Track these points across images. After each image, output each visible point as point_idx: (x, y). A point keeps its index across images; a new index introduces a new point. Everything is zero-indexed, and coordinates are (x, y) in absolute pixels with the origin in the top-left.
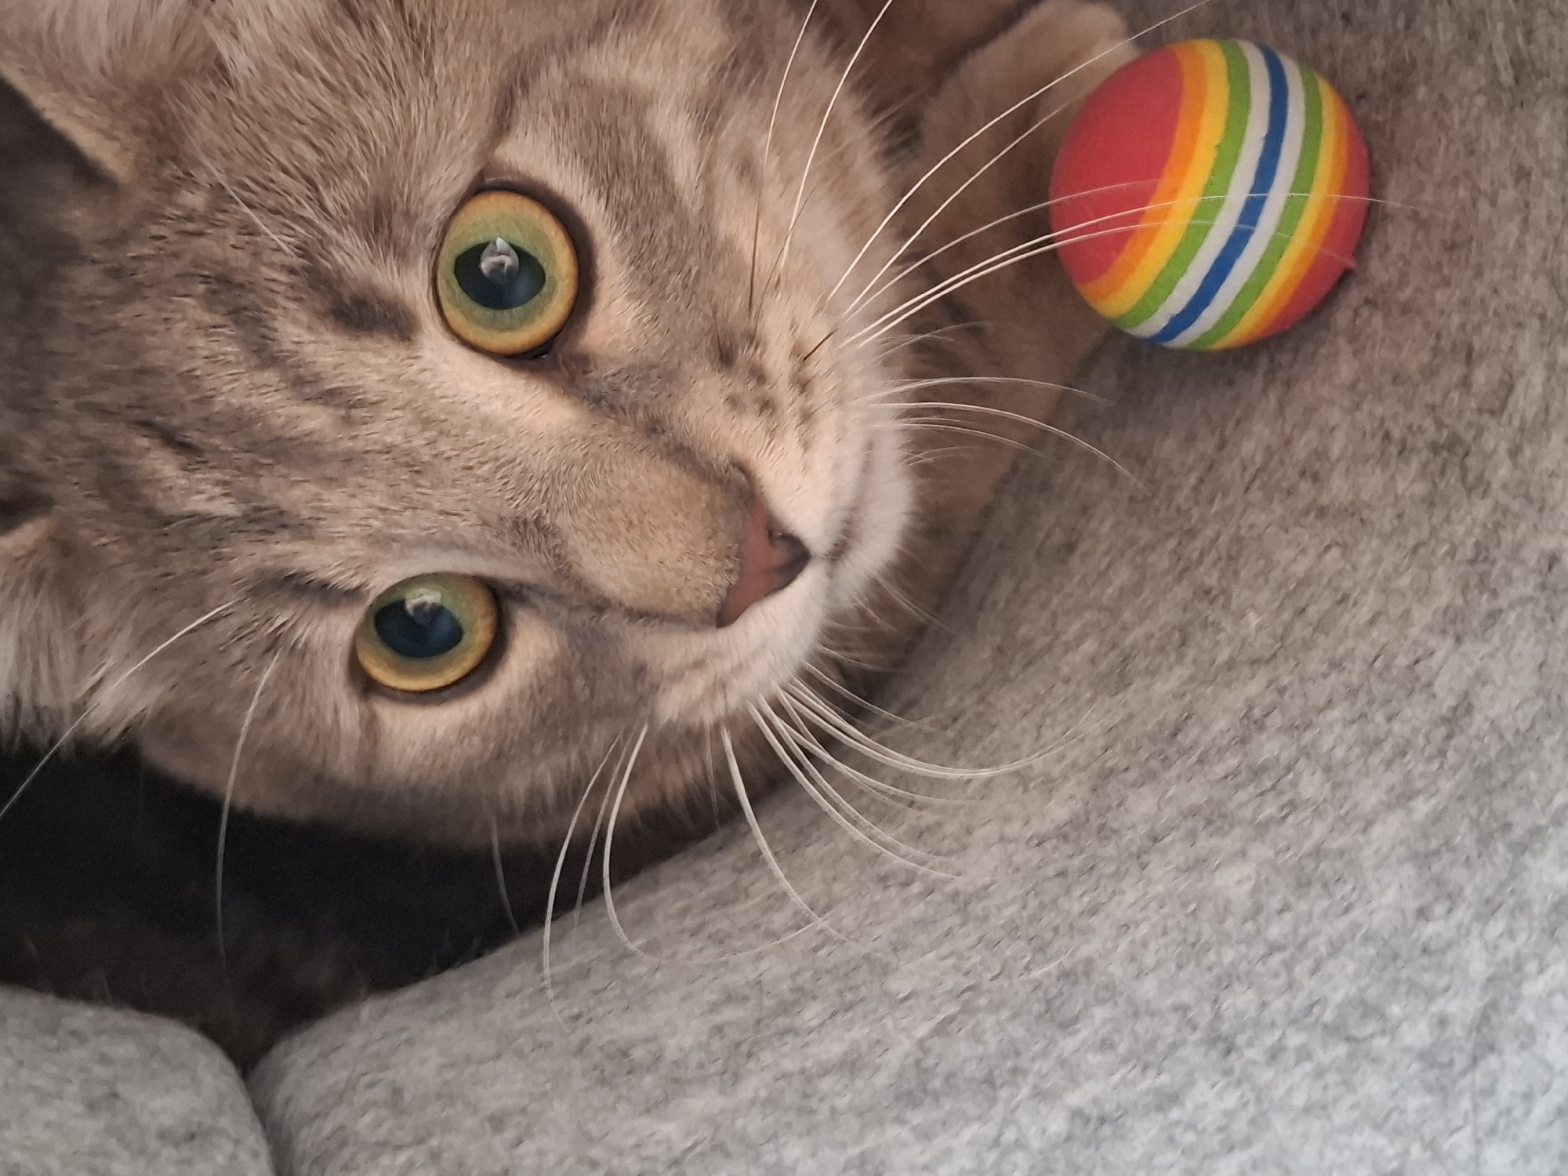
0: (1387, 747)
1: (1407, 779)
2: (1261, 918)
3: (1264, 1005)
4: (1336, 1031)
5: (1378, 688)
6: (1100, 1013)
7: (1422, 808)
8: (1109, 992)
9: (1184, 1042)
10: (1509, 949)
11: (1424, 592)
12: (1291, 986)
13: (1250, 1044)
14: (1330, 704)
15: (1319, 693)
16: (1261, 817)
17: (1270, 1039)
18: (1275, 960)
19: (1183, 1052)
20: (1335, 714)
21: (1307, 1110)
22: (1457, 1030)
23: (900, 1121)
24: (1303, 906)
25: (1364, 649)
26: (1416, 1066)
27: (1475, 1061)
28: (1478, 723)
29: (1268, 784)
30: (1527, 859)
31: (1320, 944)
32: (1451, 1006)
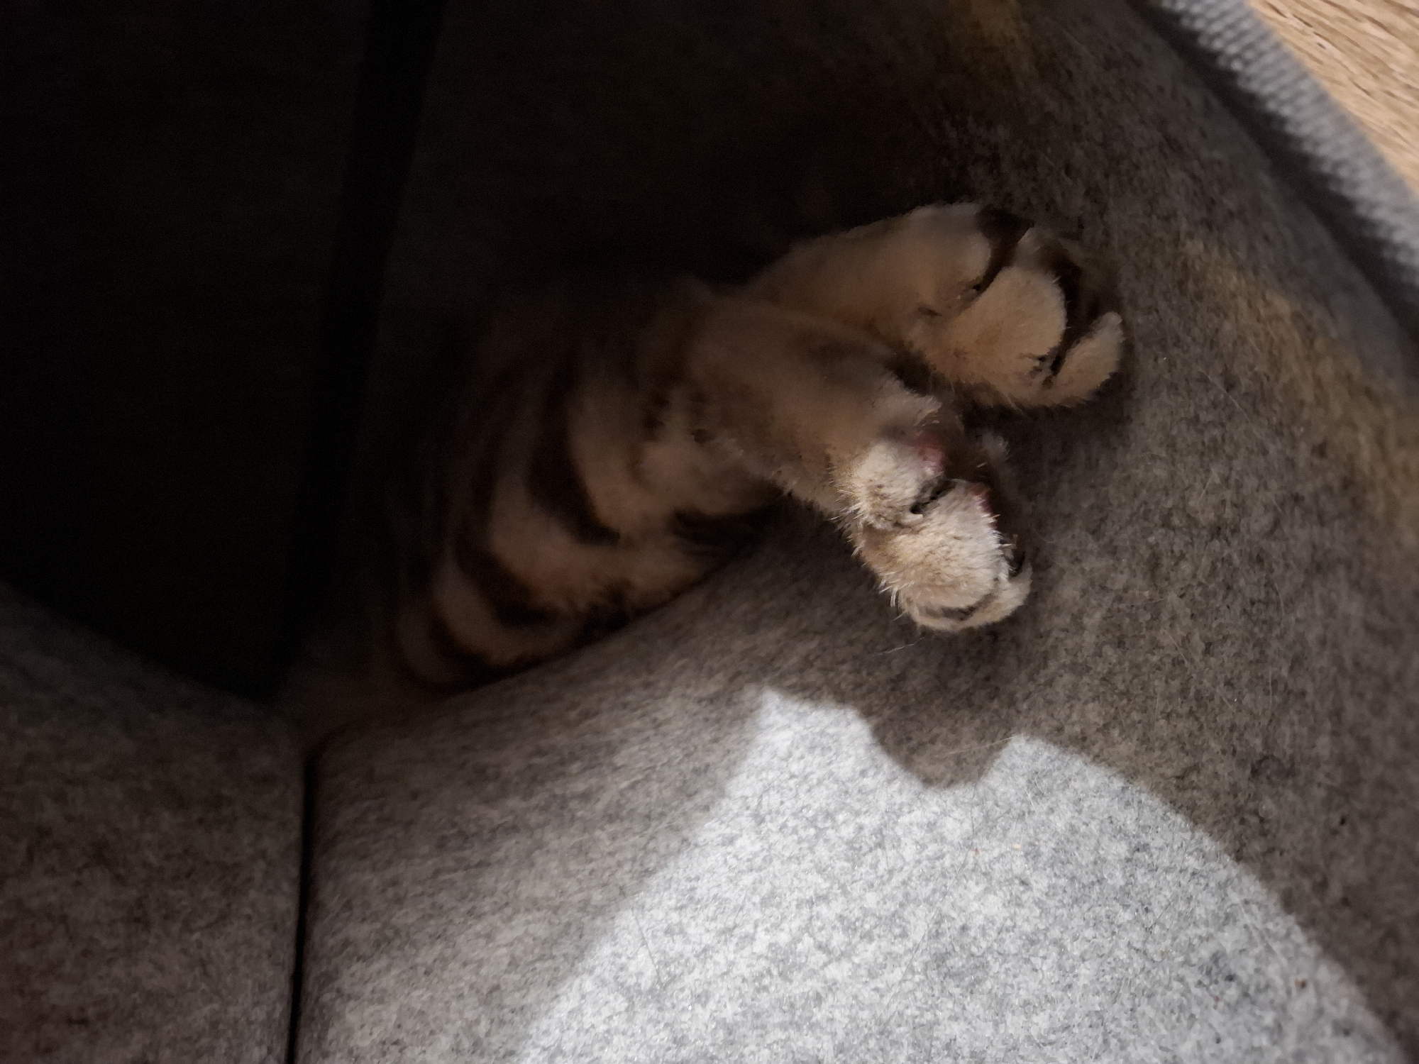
3: (782, 803)
12: (796, 796)
14: (844, 661)
15: (840, 655)
17: (781, 820)
18: (792, 783)
19: (738, 819)
21: (790, 858)
22: (866, 833)
26: (844, 847)
27: (871, 850)
31: (814, 779)
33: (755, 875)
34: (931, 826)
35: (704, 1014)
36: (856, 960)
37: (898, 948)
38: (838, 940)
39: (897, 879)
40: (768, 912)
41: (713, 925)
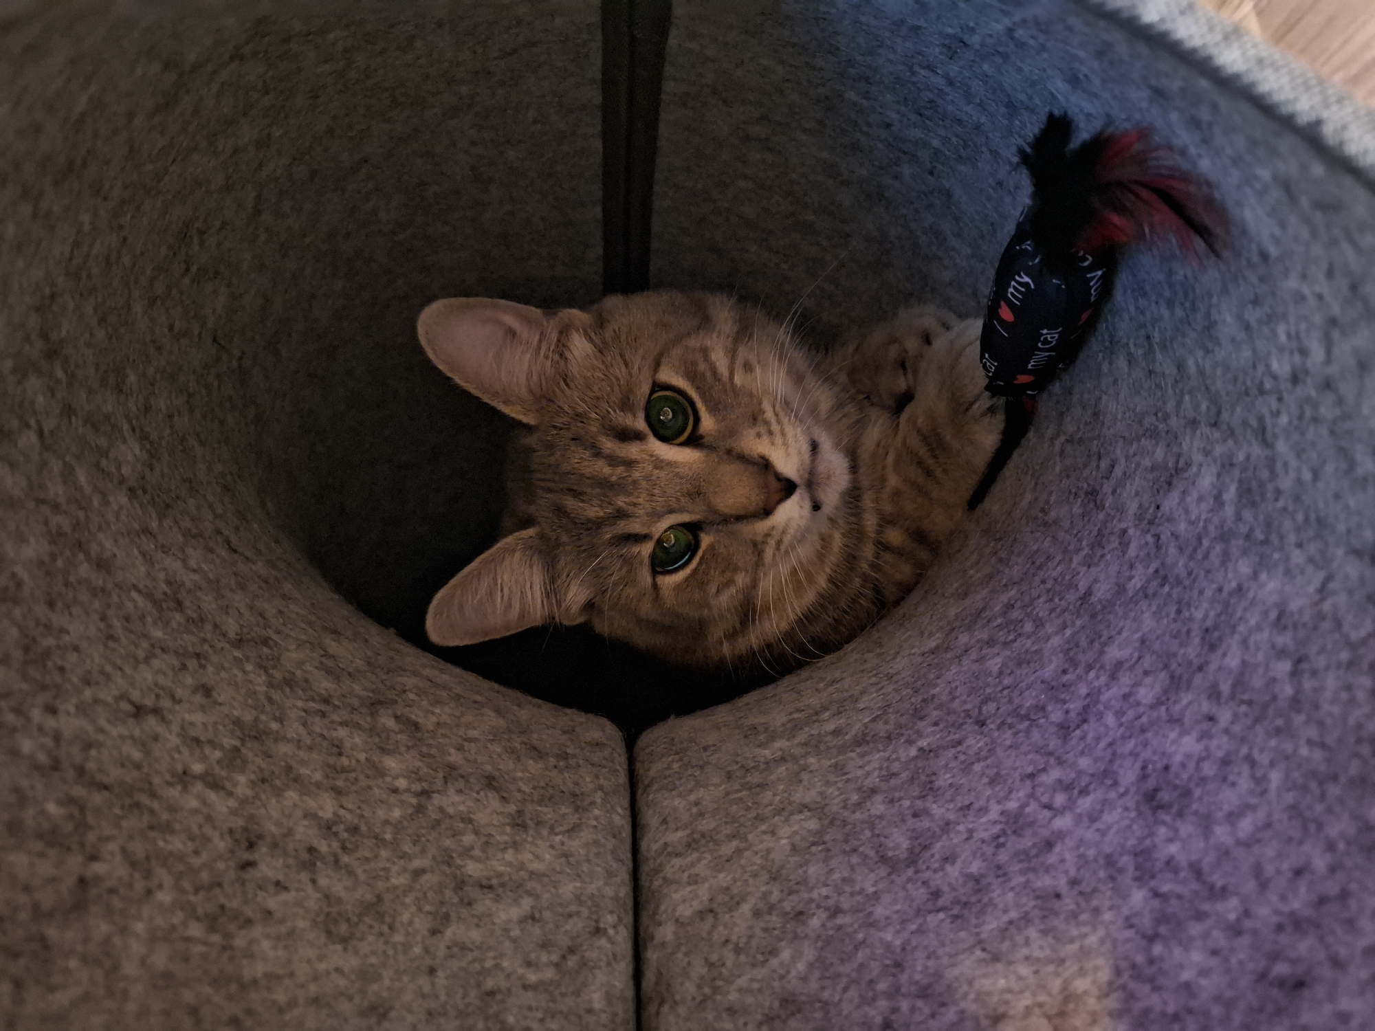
0: (1058, 610)
1: (1065, 622)
2: (1002, 677)
3: (998, 709)
4: (1026, 717)
5: (1058, 589)
6: (935, 713)
7: (1068, 632)
8: (940, 706)
9: (965, 723)
10: (1096, 684)
11: (1078, 550)
12: (1011, 701)
13: (992, 723)
14: (1039, 597)
15: (1035, 593)
16: (1008, 640)
17: (999, 721)
18: (1006, 692)
19: (964, 727)
20: (1041, 600)
21: (1011, 747)
22: (1072, 715)
23: (853, 751)
24: (1019, 672)
25: (1055, 574)
26: (1055, 729)
27: (1078, 727)
28: (1094, 599)
29: (1012, 628)
30: (1106, 649)
31: (1023, 685)
32: (1071, 706)
33: (982, 764)
34: (1126, 697)
35: (953, 871)
36: (1078, 811)
37: (1112, 795)
38: (1060, 799)
39: (1102, 744)
40: (997, 788)
41: (951, 806)
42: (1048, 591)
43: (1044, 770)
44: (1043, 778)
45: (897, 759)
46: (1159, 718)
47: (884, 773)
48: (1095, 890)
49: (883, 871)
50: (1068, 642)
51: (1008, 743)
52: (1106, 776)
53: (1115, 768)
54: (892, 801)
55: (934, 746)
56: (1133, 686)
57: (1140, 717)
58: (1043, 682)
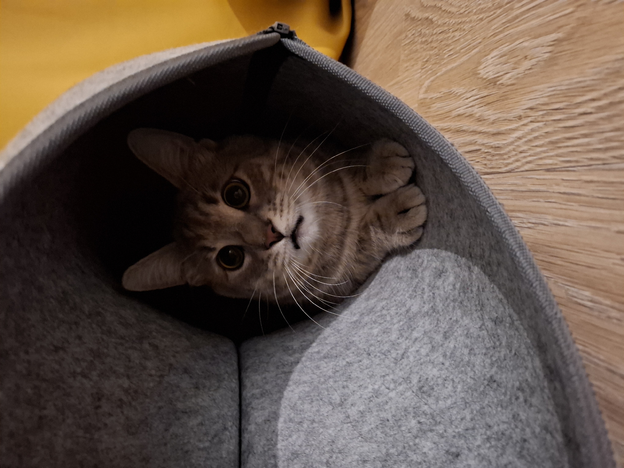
0: (399, 314)
1: (400, 319)
3: (375, 349)
5: (400, 305)
6: (353, 348)
7: (401, 323)
8: (355, 346)
9: (363, 353)
10: (408, 344)
11: (408, 291)
14: (393, 307)
15: (392, 305)
16: (381, 322)
20: (394, 308)
21: (378, 365)
22: (399, 355)
23: (323, 361)
24: (383, 335)
26: (393, 360)
28: (411, 312)
29: (383, 317)
30: (413, 332)
31: (384, 341)
32: (399, 352)
35: (354, 409)
37: (409, 386)
42: (396, 305)
43: (388, 375)
44: (387, 378)
45: (339, 366)
46: (427, 361)
47: (334, 371)
48: (400, 419)
49: (330, 408)
50: (401, 327)
51: (377, 363)
52: (407, 380)
53: (411, 376)
54: (335, 382)
55: (352, 362)
56: (420, 347)
57: (420, 360)
58: (391, 341)
